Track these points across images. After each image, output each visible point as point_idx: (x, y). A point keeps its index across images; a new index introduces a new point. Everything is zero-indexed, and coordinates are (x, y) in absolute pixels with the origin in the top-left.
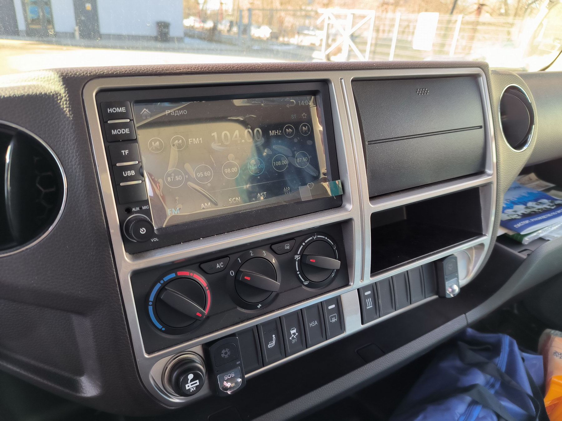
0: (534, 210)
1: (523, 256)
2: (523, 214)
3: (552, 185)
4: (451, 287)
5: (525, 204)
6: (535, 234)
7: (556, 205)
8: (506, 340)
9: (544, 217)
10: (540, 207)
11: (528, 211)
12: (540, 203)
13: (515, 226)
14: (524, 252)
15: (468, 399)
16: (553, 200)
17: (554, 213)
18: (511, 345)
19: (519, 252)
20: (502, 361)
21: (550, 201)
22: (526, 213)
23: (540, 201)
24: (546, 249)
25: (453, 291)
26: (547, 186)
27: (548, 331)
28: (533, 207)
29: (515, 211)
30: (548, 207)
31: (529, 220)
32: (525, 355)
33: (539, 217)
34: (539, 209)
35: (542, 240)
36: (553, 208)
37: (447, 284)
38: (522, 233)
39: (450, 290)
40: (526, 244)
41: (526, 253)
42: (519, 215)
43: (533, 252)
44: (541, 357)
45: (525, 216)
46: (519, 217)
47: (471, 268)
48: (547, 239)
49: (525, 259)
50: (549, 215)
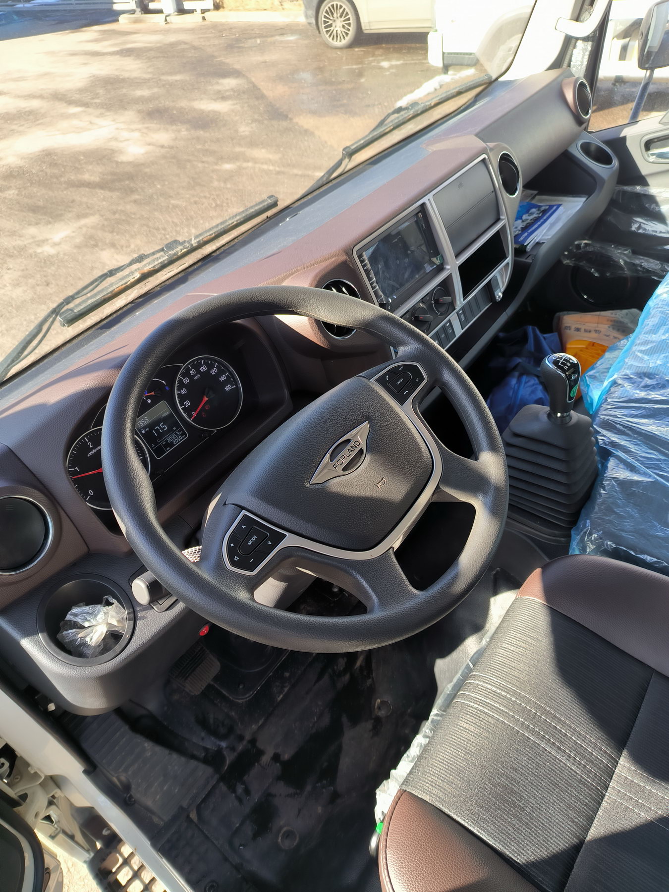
0: (528, 221)
1: (529, 260)
2: (522, 228)
3: (536, 192)
4: (498, 295)
5: (521, 218)
6: (533, 242)
7: (542, 211)
8: (530, 329)
9: (536, 226)
10: (532, 217)
11: (525, 224)
12: (531, 213)
13: (519, 240)
14: (529, 258)
15: (517, 374)
16: (539, 207)
17: (542, 221)
18: (534, 331)
19: (526, 259)
20: (531, 345)
21: (537, 209)
22: (523, 226)
23: (530, 212)
24: (543, 249)
25: (499, 296)
26: (532, 194)
27: (558, 314)
28: (527, 220)
29: (516, 228)
30: (537, 216)
31: (527, 232)
32: (545, 335)
33: (532, 227)
34: (531, 220)
35: (538, 244)
36: (540, 215)
37: (496, 293)
38: (525, 244)
39: (498, 297)
40: (529, 251)
41: (530, 258)
42: (519, 230)
43: (535, 255)
44: (556, 334)
45: (524, 229)
46: (520, 232)
47: (504, 280)
48: (542, 242)
49: (531, 263)
50: (539, 223)
